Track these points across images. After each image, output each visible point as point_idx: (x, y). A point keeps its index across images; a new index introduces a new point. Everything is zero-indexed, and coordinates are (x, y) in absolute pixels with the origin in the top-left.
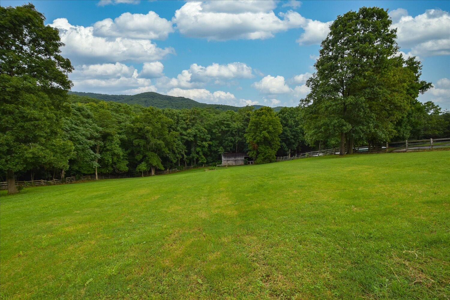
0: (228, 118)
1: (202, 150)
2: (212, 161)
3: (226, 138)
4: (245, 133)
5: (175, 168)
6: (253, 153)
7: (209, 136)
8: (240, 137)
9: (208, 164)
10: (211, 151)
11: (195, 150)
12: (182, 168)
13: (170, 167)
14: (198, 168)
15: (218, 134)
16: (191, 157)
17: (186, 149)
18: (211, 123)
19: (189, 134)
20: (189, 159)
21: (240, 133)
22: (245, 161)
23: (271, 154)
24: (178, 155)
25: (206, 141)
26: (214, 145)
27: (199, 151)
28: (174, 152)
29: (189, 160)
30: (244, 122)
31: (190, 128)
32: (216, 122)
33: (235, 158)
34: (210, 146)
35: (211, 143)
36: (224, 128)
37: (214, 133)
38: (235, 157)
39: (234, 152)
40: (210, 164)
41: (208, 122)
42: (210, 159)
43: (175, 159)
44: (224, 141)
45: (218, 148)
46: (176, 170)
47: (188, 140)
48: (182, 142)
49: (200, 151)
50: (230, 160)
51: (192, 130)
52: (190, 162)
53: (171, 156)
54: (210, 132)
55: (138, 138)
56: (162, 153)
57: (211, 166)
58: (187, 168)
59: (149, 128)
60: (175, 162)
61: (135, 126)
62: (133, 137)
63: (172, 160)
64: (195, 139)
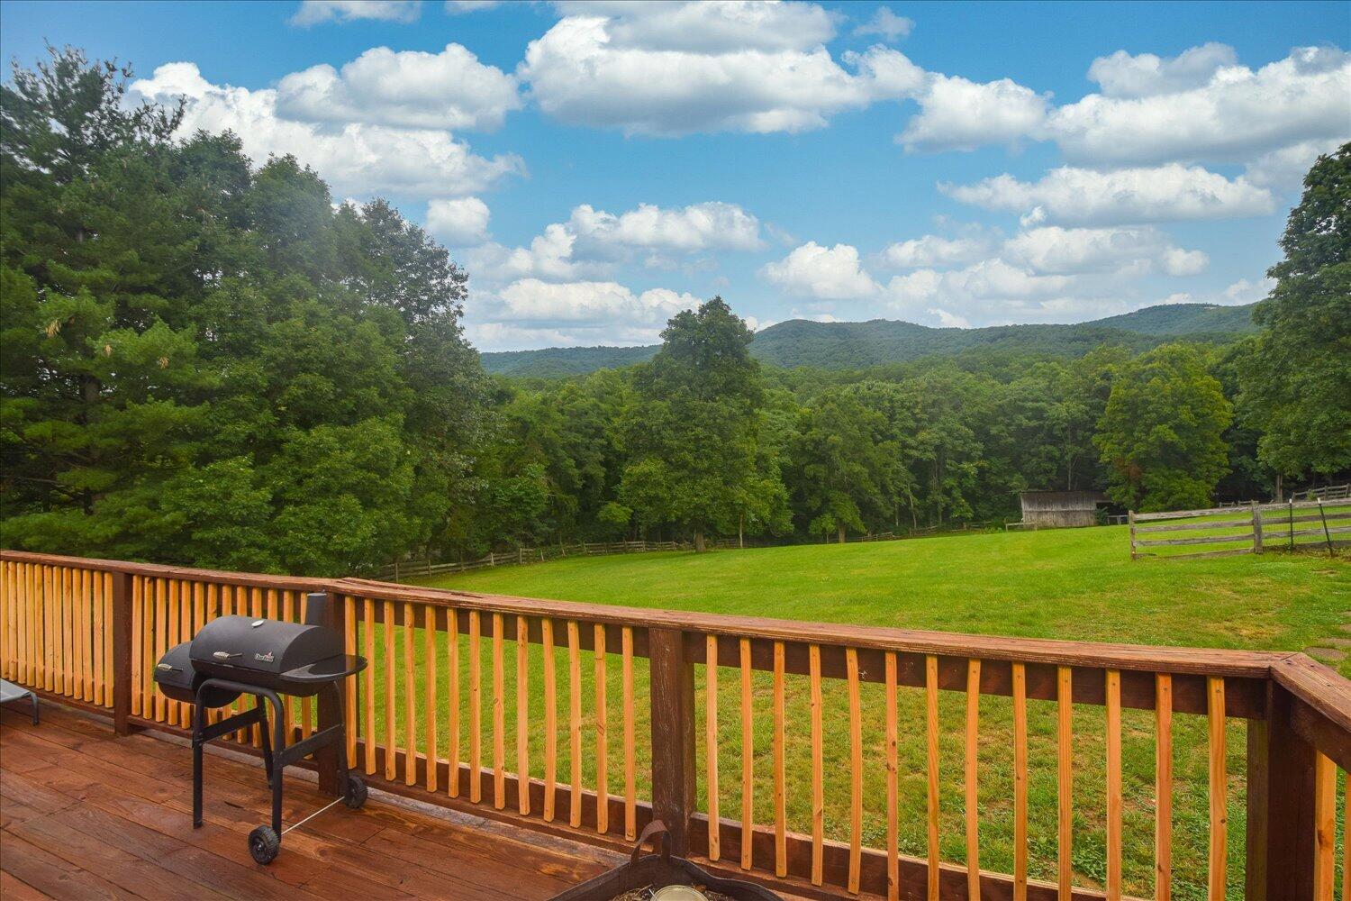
0: (1038, 393)
1: (960, 484)
2: (989, 514)
3: (1032, 450)
4: (1094, 431)
5: (888, 530)
6: (1126, 493)
7: (980, 445)
8: (1080, 444)
9: (978, 523)
10: (986, 487)
11: (940, 484)
12: (905, 532)
13: (874, 527)
14: (949, 532)
15: (1006, 439)
16: (929, 502)
17: (915, 482)
18: (984, 410)
19: (924, 444)
20: (923, 509)
21: (1080, 433)
22: (1098, 516)
23: (1192, 494)
24: (896, 499)
25: (969, 459)
26: (995, 470)
27: (952, 488)
28: (884, 490)
29: (923, 511)
30: (1089, 401)
31: (923, 428)
32: (1000, 406)
33: (1063, 506)
34: (981, 471)
35: (984, 463)
36: (1025, 422)
37: (994, 436)
38: (1065, 502)
39: (1062, 488)
40: (985, 522)
41: (976, 409)
42: (983, 508)
43: (888, 509)
44: (1025, 457)
45: (1007, 478)
46: (889, 536)
47: (921, 459)
48: (904, 464)
49: (953, 486)
50: (1046, 512)
51: (929, 433)
52: (927, 514)
53: (879, 500)
54: (981, 433)
55: (813, 462)
56: (860, 494)
57: (989, 526)
58: (919, 532)
59: (836, 438)
60: (889, 516)
61: (807, 437)
62: (803, 460)
63: (883, 509)
64: (939, 456)
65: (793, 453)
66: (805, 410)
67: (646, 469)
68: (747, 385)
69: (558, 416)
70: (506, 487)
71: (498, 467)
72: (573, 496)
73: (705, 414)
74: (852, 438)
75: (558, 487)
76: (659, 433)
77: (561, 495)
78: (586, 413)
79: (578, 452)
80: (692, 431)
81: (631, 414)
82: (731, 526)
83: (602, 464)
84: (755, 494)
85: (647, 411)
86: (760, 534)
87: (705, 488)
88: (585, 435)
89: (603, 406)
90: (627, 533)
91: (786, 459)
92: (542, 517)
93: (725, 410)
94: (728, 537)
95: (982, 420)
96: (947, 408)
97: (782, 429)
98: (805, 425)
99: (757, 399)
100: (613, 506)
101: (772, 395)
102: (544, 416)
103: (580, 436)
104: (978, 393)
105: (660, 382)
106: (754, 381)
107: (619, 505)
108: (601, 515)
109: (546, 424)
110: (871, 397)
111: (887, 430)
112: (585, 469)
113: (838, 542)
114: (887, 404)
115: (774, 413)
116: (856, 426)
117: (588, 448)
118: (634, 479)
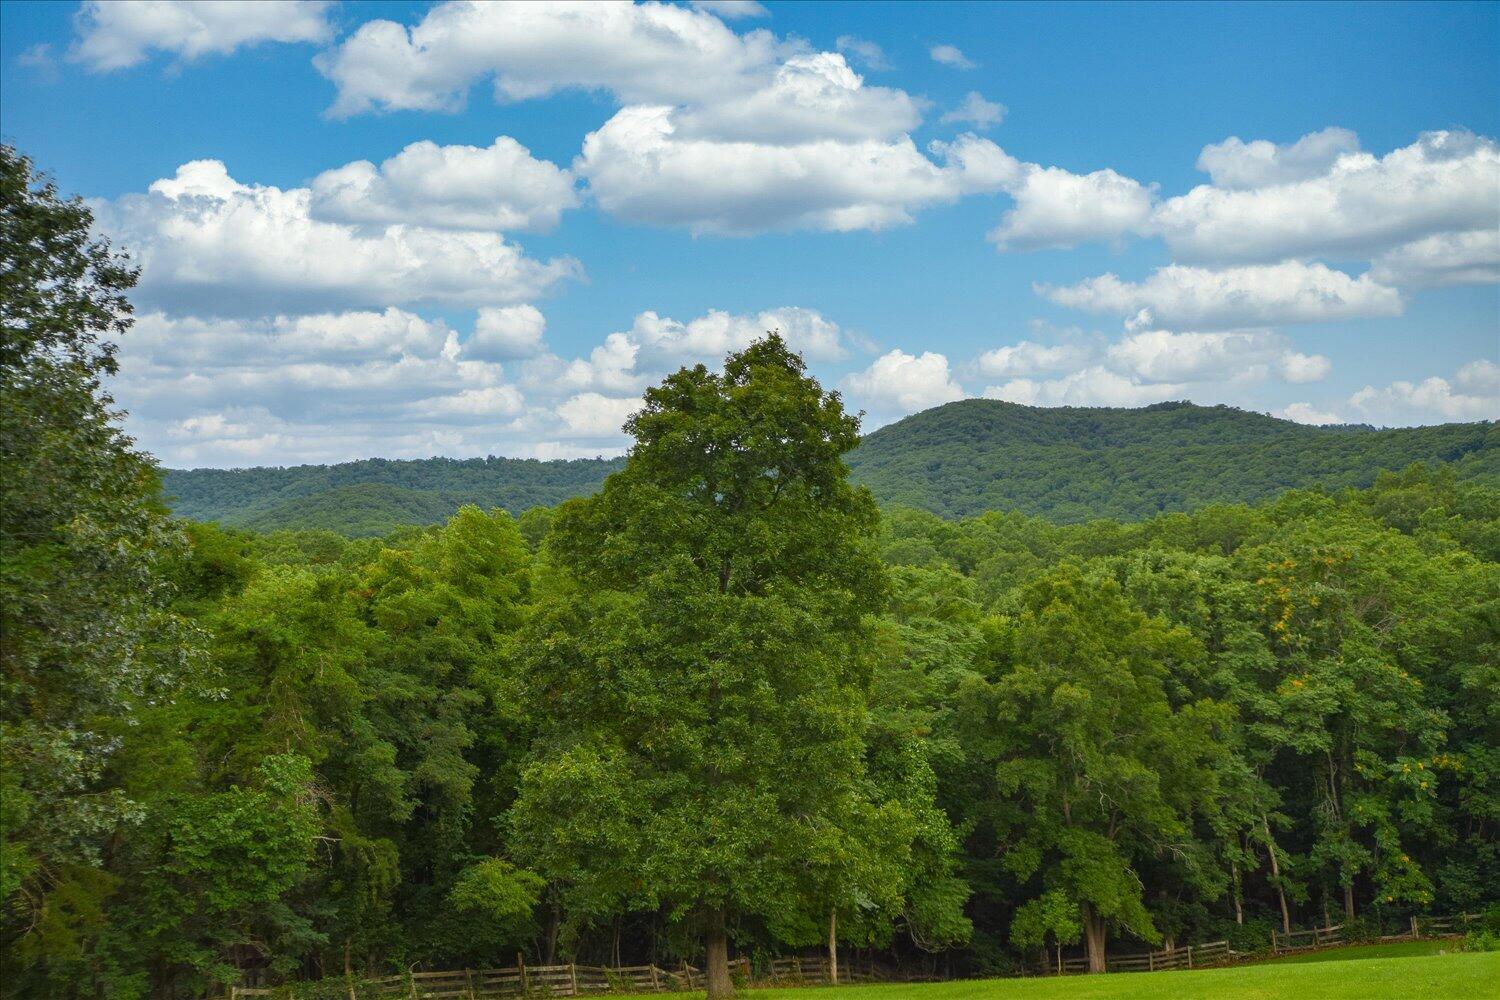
1: (1396, 816)
2: (1474, 894)
5: (1216, 936)
7: (1440, 717)
9: (1447, 918)
10: (1463, 823)
11: (1343, 813)
12: (1260, 940)
13: (1180, 926)
14: (1372, 942)
16: (1317, 861)
17: (1280, 809)
18: (1442, 624)
19: (1298, 710)
20: (1304, 880)
24: (1233, 852)
25: (1415, 748)
26: (1481, 778)
27: (1372, 826)
28: (1203, 830)
29: (1305, 886)
31: (1296, 670)
34: (1448, 784)
35: (1454, 762)
37: (1472, 690)
40: (1466, 917)
41: (1424, 623)
42: (1459, 880)
43: (1213, 879)
46: (1220, 950)
47: (1293, 748)
48: (1250, 762)
49: (1375, 818)
51: (1312, 684)
52: (1315, 893)
53: (1191, 856)
54: (1443, 687)
55: (1019, 753)
56: (1140, 838)
57: (1476, 927)
58: (1296, 940)
59: (1075, 692)
60: (1215, 898)
61: (1002, 686)
62: (993, 748)
63: (1199, 879)
64: (1338, 741)
65: (964, 727)
66: (997, 621)
67: (574, 771)
68: (842, 552)
69: (358, 629)
70: (200, 819)
71: (189, 764)
72: (387, 842)
73: (733, 627)
74: (1114, 691)
75: (349, 817)
76: (613, 675)
77: (352, 839)
78: (433, 623)
79: (406, 723)
80: (701, 669)
81: (545, 624)
82: (806, 923)
83: (468, 754)
84: (863, 838)
85: (584, 617)
86: (882, 945)
87: (733, 821)
88: (428, 678)
89: (469, 604)
90: (530, 942)
91: (949, 745)
92: (295, 899)
93: (786, 617)
94: (801, 952)
95: (1439, 651)
96: (1353, 619)
97: (937, 666)
98: (998, 658)
99: (871, 591)
100: (491, 867)
101: (912, 582)
102: (318, 627)
103: (411, 680)
104: (1426, 581)
105: (620, 543)
106: (861, 543)
107: (510, 866)
108: (461, 893)
109: (324, 648)
110: (1163, 589)
111: (1204, 673)
112: (421, 767)
113: (1085, 968)
114: (1202, 608)
115: (917, 626)
116: (1124, 661)
117: (433, 714)
118: (544, 795)
